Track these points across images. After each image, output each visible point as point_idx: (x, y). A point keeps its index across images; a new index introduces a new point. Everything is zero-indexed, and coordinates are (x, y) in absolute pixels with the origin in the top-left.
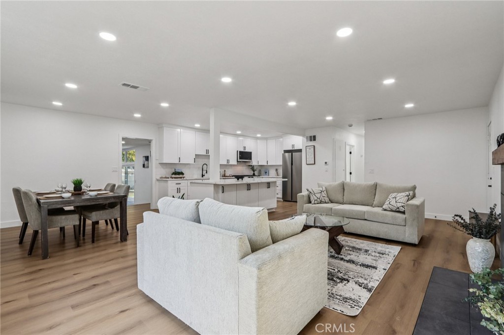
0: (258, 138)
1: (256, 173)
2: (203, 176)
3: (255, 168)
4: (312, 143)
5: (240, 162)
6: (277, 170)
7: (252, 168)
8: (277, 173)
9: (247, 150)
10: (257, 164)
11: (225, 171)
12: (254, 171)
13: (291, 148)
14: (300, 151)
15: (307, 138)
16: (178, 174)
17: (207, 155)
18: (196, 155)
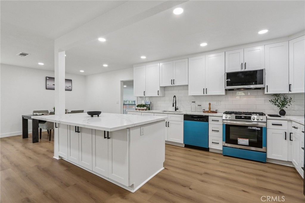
2: (176, 109)
9: (252, 68)
11: (210, 104)
16: (140, 107)
17: (173, 86)
18: (161, 87)
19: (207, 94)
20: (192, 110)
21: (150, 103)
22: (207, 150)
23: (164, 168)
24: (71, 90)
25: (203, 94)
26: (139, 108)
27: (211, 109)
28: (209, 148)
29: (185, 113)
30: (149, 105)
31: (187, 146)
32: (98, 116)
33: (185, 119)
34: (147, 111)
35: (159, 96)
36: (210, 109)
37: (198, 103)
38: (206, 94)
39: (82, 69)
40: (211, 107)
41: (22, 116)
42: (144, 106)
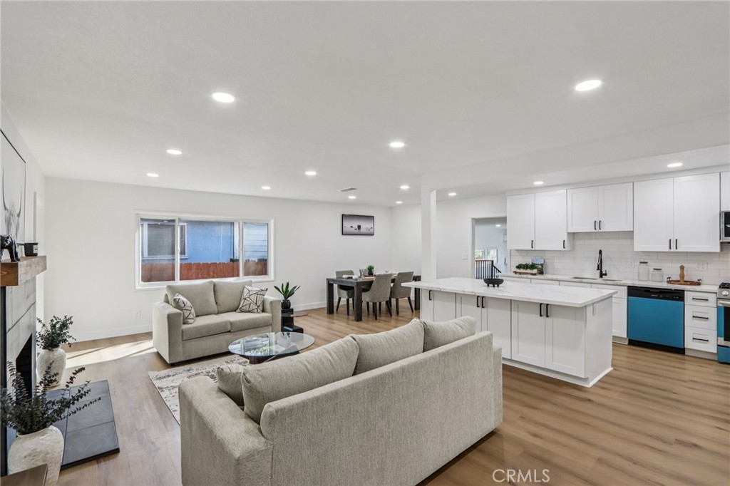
2: (601, 275)
11: (682, 268)
16: (524, 268)
17: (598, 232)
18: (569, 234)
19: (678, 250)
20: (641, 278)
21: (542, 262)
22: (681, 351)
23: (612, 368)
24: (372, 235)
25: (668, 250)
26: (522, 271)
27: (685, 277)
28: (684, 348)
29: (631, 283)
30: (542, 265)
31: (632, 342)
32: (498, 286)
33: (629, 294)
34: (538, 276)
35: (566, 249)
36: (682, 276)
37: (653, 264)
38: (675, 250)
39: (399, 200)
40: (685, 274)
41: (327, 279)
42: (533, 266)
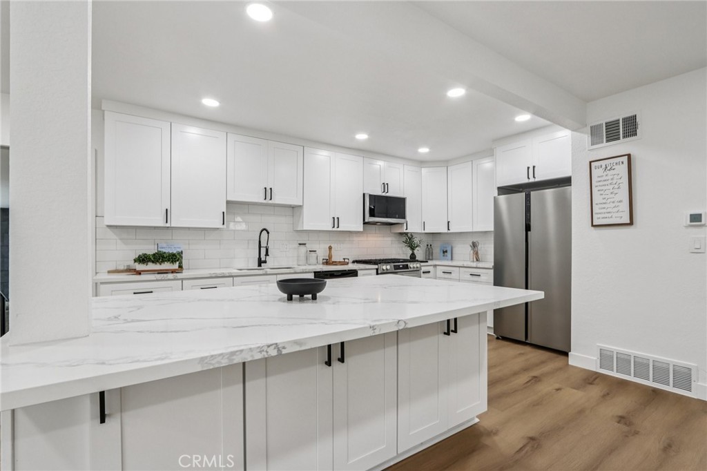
0: (422, 163)
1: (420, 254)
2: (260, 262)
3: (416, 240)
4: (622, 146)
5: (375, 223)
6: (474, 245)
7: (409, 240)
8: (477, 253)
9: (393, 193)
10: (420, 230)
11: (330, 248)
12: (413, 248)
13: (523, 180)
14: (566, 181)
15: (594, 131)
17: (267, 203)
18: (228, 201)
21: (180, 249)
36: (330, 257)
37: (310, 245)
38: (336, 229)
40: (333, 255)
